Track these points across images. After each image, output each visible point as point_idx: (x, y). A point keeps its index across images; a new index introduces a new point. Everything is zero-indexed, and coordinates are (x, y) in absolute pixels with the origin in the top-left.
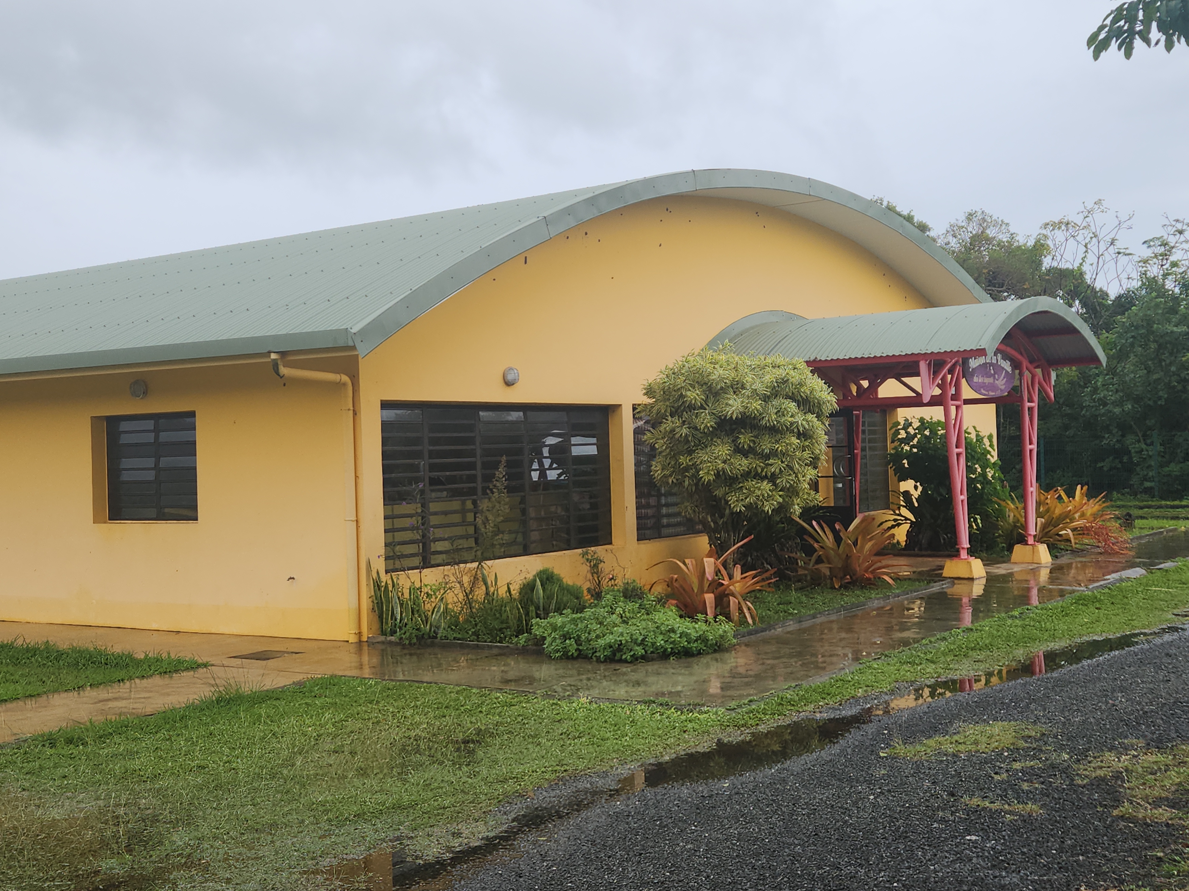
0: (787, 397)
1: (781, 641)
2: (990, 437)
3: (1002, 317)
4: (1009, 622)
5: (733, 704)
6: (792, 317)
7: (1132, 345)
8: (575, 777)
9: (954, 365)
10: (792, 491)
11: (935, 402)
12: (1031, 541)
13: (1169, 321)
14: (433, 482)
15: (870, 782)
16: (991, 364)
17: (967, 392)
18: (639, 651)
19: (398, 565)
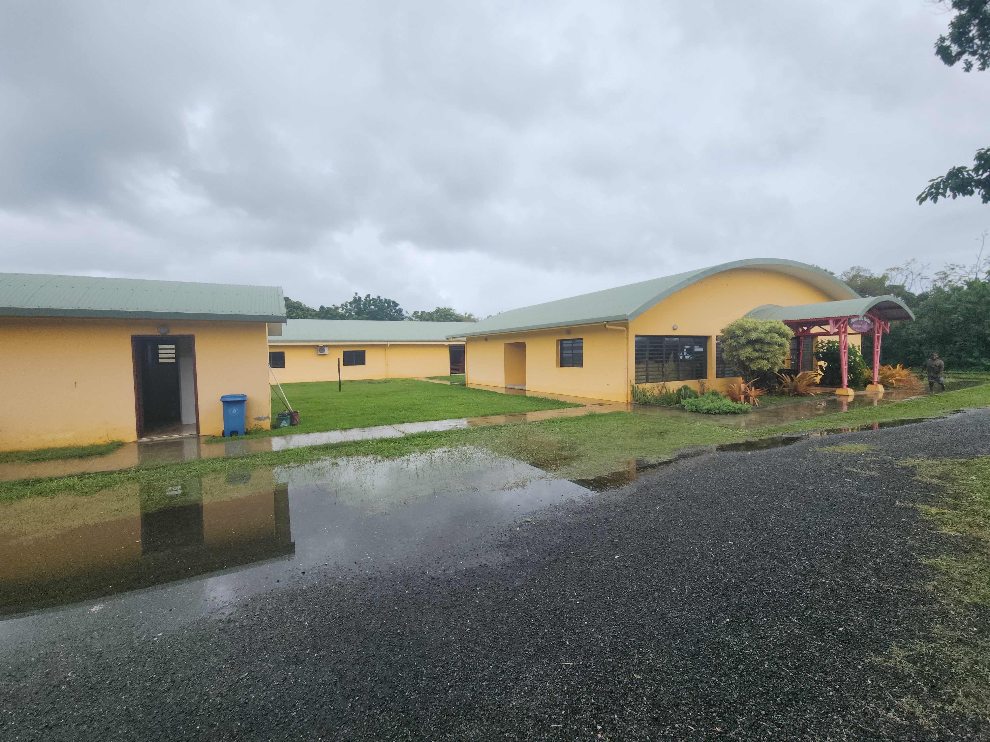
0: (775, 332)
1: (769, 412)
2: (859, 347)
3: (867, 304)
4: (865, 411)
5: (751, 430)
6: (776, 306)
7: (927, 313)
8: (696, 446)
9: (844, 322)
10: (775, 363)
11: (835, 334)
12: (875, 383)
13: (945, 303)
14: (650, 358)
15: (805, 458)
16: (861, 320)
17: (849, 330)
18: (717, 411)
19: (639, 381)
